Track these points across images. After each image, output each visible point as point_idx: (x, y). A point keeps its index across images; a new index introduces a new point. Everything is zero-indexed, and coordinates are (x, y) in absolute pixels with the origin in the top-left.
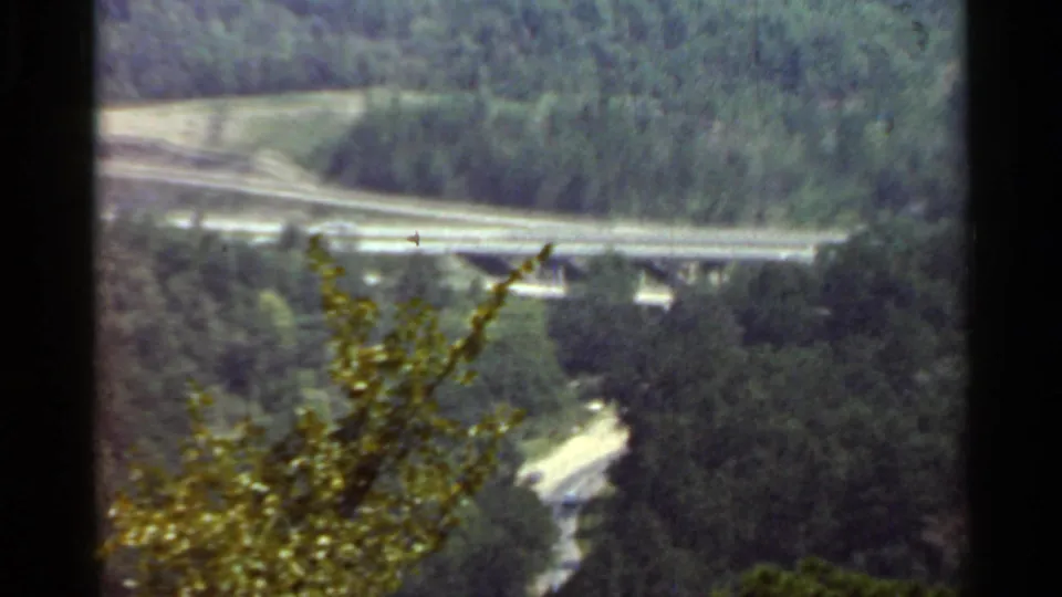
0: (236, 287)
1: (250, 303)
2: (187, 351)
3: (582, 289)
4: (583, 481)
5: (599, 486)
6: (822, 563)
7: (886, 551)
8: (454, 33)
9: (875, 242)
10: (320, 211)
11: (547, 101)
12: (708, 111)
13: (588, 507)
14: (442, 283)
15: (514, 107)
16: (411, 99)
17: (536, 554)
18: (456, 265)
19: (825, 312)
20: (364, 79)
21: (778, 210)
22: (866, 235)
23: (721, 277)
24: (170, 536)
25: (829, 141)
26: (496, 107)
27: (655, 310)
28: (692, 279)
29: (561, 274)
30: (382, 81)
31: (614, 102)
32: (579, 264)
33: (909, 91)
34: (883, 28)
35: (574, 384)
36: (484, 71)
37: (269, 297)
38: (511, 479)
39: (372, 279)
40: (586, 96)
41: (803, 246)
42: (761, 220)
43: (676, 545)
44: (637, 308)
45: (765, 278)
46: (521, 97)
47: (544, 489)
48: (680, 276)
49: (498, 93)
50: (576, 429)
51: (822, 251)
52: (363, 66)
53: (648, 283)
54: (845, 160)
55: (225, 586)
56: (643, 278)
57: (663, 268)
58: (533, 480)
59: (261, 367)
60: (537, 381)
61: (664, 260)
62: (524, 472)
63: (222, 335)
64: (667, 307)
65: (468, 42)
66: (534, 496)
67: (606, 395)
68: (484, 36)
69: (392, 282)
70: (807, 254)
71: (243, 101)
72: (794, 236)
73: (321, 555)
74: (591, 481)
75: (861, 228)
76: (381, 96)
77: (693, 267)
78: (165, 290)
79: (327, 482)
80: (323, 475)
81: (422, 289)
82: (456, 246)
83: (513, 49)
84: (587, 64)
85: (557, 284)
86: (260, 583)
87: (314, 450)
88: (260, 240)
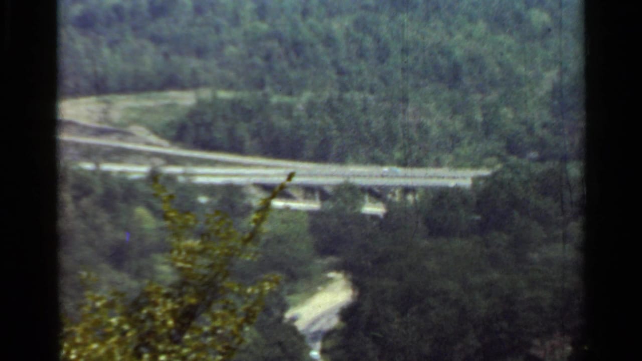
0: (121, 205)
1: (129, 214)
2: (90, 243)
3: (330, 205)
4: (323, 321)
8: (251, 55)
9: (508, 175)
10: (171, 160)
11: (307, 95)
13: (327, 335)
14: (246, 202)
15: (287, 99)
16: (223, 94)
18: (254, 191)
19: (478, 217)
20: (194, 84)
21: (448, 158)
22: (502, 172)
23: (414, 197)
25: (478, 117)
26: (275, 99)
27: (374, 217)
28: (397, 199)
29: (317, 195)
30: (206, 84)
31: (347, 96)
32: (329, 190)
33: (526, 89)
36: (268, 78)
37: (141, 211)
38: (281, 319)
39: (203, 199)
40: (329, 92)
41: (464, 178)
42: (438, 164)
44: (364, 216)
45: (441, 198)
46: (290, 94)
48: (389, 196)
49: (276, 92)
50: (320, 288)
51: (476, 180)
53: (370, 201)
54: (488, 128)
56: (367, 198)
57: (379, 191)
58: (294, 319)
61: (380, 187)
62: (288, 315)
63: (113, 235)
64: (381, 216)
65: (258, 60)
66: (294, 330)
67: (337, 268)
68: (268, 57)
69: (215, 201)
70: (467, 183)
72: (460, 172)
74: (329, 320)
75: (499, 166)
76: (206, 94)
77: (397, 192)
78: (78, 207)
79: (164, 323)
80: (162, 319)
81: (232, 206)
82: (254, 180)
83: (285, 64)
84: (332, 74)
85: (315, 202)
87: (155, 304)
88: (135, 176)
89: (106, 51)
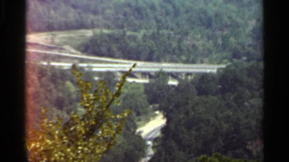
0: (59, 81)
1: (64, 84)
2: (46, 98)
3: (153, 81)
4: (153, 133)
5: (158, 134)
6: (219, 154)
7: (237, 151)
8: (117, 13)
9: (233, 68)
10: (82, 61)
11: (143, 32)
12: (187, 34)
13: (155, 140)
14: (115, 79)
16: (106, 31)
17: (141, 152)
18: (119, 74)
19: (220, 86)
20: (92, 26)
21: (207, 60)
22: (231, 66)
23: (191, 77)
24: (38, 146)
25: (220, 42)
26: (129, 33)
27: (173, 86)
28: (183, 78)
29: (148, 76)
30: (98, 26)
31: (161, 32)
32: (153, 74)
33: (241, 29)
34: (233, 11)
35: (151, 106)
36: (125, 24)
37: (68, 83)
38: (134, 132)
39: (96, 78)
40: (155, 30)
41: (213, 69)
42: (202, 62)
43: (179, 149)
44: (168, 86)
45: (203, 77)
46: (135, 31)
47: (143, 135)
48: (180, 77)
49: (128, 30)
50: (152, 119)
51: (219, 70)
52: (92, 23)
54: (224, 47)
55: (53, 159)
56: (170, 78)
57: (175, 75)
59: (66, 102)
60: (141, 106)
61: (176, 73)
62: (138, 130)
63: (56, 94)
64: (176, 85)
65: (121, 16)
66: (140, 137)
67: (160, 109)
68: (125, 15)
69: (102, 79)
70: (215, 71)
71: (61, 32)
72: (211, 66)
73: (79, 152)
74: (156, 133)
75: (229, 63)
76: (98, 31)
77: (184, 75)
78: (40, 81)
79: (81, 132)
80: (79, 130)
81: (110, 81)
82: (119, 69)
83: (133, 18)
84: (154, 22)
85: (146, 79)
86: (62, 159)
88: (65, 68)
89: (52, 12)
